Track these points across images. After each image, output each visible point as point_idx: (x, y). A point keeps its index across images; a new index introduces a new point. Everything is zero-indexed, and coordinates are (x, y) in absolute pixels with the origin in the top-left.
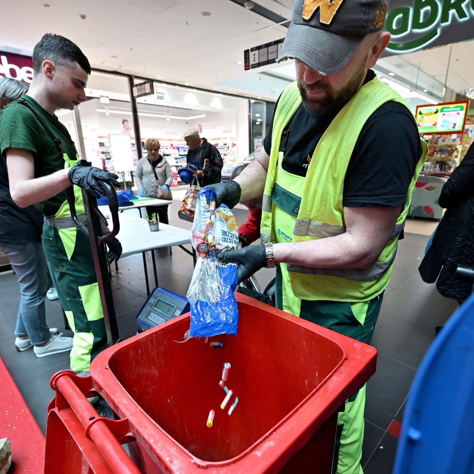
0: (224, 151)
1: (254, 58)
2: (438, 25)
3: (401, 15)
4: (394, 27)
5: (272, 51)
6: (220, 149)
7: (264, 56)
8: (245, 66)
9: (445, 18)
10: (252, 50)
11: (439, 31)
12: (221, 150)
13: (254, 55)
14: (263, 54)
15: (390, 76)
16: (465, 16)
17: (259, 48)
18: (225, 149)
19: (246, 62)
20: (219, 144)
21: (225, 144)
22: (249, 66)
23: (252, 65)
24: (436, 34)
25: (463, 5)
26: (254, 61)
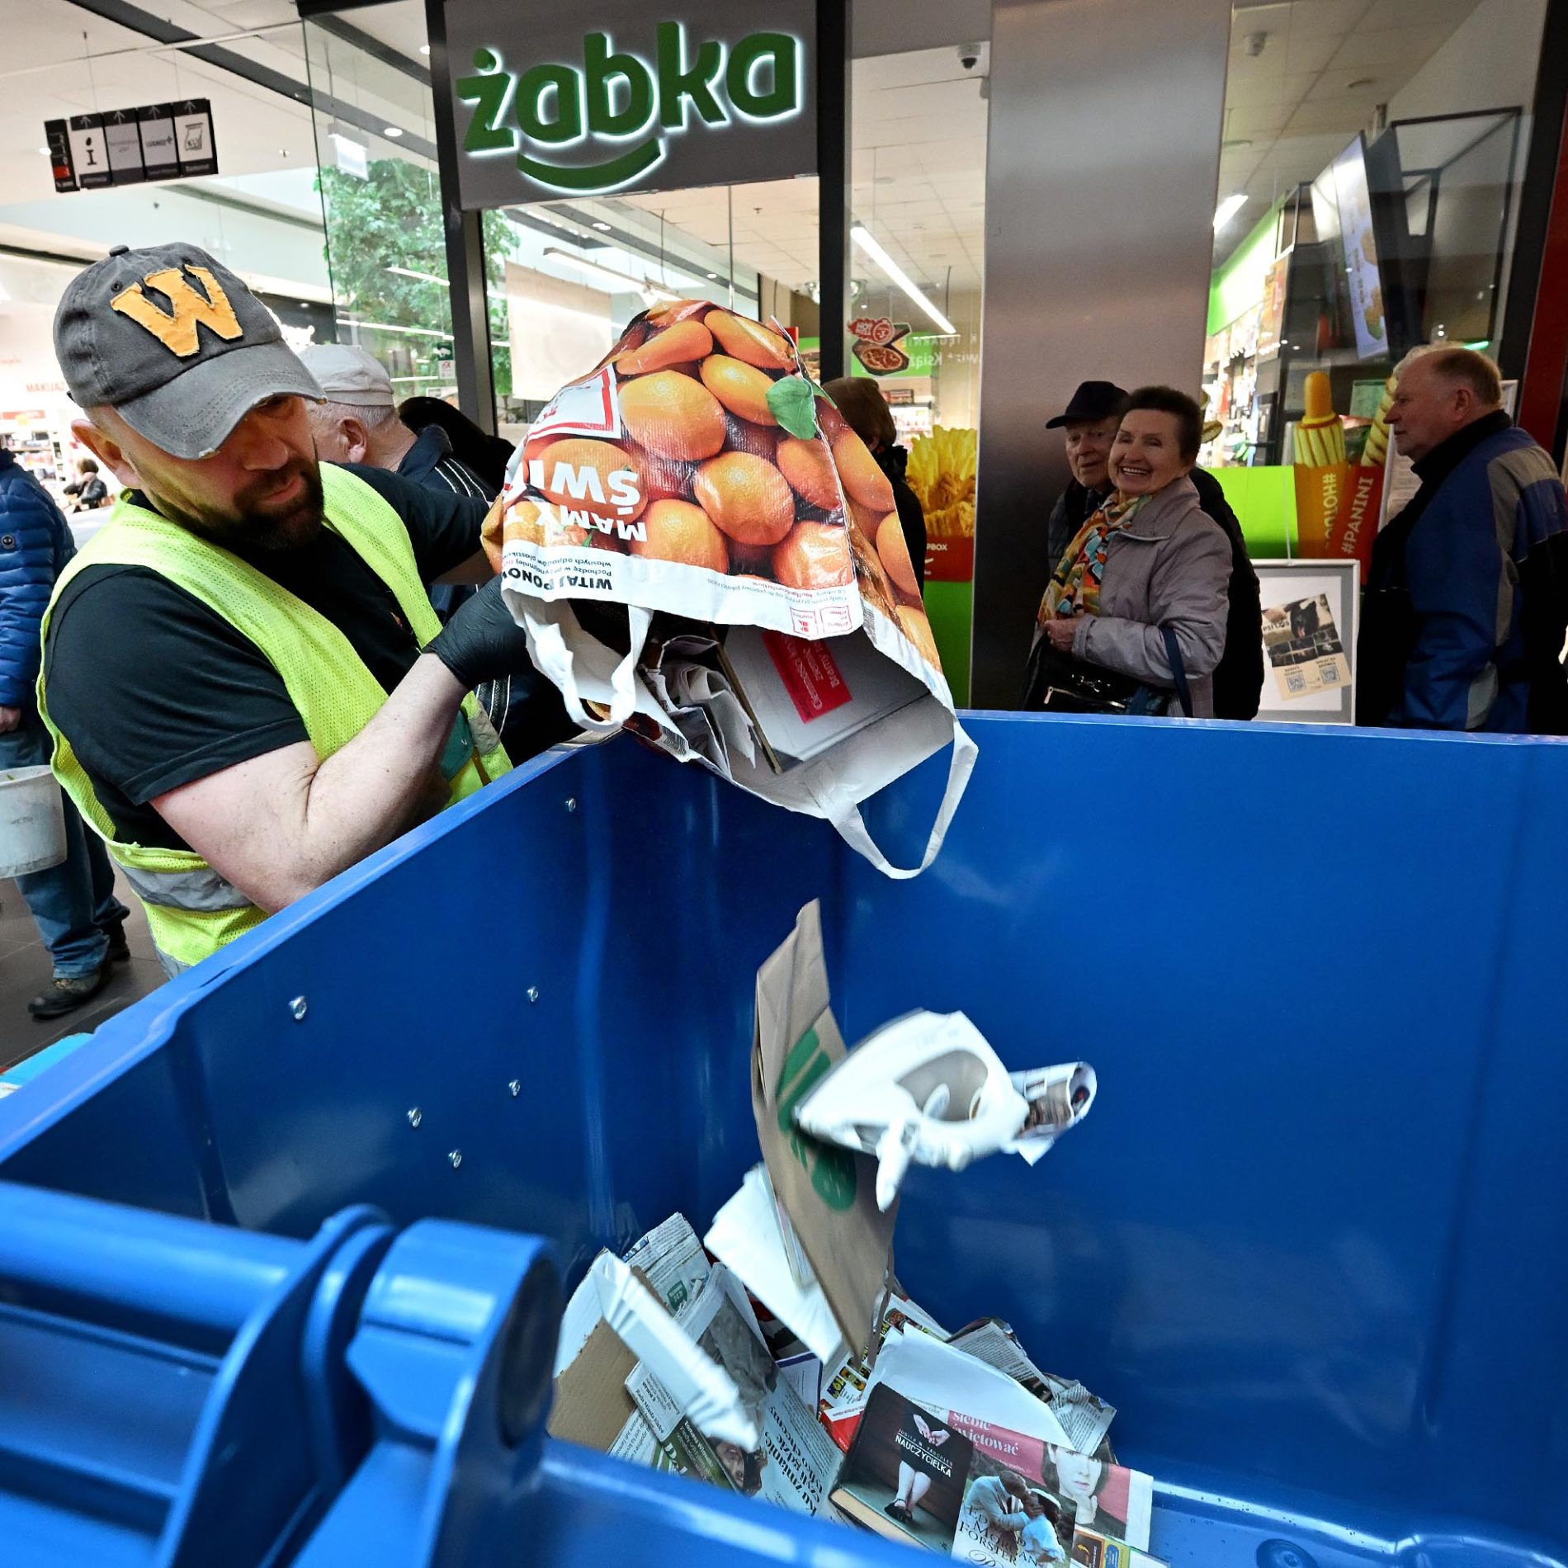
0: (41, 460)
1: (90, 152)
2: (656, 131)
3: (553, 87)
4: (542, 119)
5: (157, 138)
6: (20, 453)
7: (125, 149)
8: (59, 179)
9: (670, 114)
10: (78, 123)
11: (662, 145)
12: (27, 459)
13: (89, 142)
14: (123, 143)
15: (597, 229)
16: (723, 119)
17: (103, 120)
18: (43, 454)
19: (57, 163)
20: (13, 436)
21: (42, 436)
22: (73, 178)
23: (82, 177)
24: (658, 154)
25: (711, 86)
26: (92, 163)
